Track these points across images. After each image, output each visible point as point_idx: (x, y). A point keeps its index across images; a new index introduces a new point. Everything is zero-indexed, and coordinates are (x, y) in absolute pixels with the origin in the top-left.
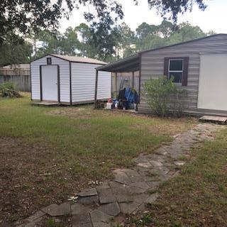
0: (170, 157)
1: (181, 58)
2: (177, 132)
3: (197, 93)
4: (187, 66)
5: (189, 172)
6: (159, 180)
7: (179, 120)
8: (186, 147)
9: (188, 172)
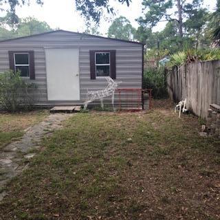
0: (20, 152)
1: (26, 52)
2: (28, 126)
3: (46, 85)
4: (33, 59)
5: (39, 163)
6: (7, 178)
7: (30, 114)
8: (37, 139)
9: (37, 162)
